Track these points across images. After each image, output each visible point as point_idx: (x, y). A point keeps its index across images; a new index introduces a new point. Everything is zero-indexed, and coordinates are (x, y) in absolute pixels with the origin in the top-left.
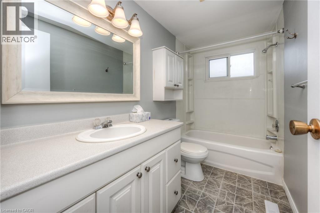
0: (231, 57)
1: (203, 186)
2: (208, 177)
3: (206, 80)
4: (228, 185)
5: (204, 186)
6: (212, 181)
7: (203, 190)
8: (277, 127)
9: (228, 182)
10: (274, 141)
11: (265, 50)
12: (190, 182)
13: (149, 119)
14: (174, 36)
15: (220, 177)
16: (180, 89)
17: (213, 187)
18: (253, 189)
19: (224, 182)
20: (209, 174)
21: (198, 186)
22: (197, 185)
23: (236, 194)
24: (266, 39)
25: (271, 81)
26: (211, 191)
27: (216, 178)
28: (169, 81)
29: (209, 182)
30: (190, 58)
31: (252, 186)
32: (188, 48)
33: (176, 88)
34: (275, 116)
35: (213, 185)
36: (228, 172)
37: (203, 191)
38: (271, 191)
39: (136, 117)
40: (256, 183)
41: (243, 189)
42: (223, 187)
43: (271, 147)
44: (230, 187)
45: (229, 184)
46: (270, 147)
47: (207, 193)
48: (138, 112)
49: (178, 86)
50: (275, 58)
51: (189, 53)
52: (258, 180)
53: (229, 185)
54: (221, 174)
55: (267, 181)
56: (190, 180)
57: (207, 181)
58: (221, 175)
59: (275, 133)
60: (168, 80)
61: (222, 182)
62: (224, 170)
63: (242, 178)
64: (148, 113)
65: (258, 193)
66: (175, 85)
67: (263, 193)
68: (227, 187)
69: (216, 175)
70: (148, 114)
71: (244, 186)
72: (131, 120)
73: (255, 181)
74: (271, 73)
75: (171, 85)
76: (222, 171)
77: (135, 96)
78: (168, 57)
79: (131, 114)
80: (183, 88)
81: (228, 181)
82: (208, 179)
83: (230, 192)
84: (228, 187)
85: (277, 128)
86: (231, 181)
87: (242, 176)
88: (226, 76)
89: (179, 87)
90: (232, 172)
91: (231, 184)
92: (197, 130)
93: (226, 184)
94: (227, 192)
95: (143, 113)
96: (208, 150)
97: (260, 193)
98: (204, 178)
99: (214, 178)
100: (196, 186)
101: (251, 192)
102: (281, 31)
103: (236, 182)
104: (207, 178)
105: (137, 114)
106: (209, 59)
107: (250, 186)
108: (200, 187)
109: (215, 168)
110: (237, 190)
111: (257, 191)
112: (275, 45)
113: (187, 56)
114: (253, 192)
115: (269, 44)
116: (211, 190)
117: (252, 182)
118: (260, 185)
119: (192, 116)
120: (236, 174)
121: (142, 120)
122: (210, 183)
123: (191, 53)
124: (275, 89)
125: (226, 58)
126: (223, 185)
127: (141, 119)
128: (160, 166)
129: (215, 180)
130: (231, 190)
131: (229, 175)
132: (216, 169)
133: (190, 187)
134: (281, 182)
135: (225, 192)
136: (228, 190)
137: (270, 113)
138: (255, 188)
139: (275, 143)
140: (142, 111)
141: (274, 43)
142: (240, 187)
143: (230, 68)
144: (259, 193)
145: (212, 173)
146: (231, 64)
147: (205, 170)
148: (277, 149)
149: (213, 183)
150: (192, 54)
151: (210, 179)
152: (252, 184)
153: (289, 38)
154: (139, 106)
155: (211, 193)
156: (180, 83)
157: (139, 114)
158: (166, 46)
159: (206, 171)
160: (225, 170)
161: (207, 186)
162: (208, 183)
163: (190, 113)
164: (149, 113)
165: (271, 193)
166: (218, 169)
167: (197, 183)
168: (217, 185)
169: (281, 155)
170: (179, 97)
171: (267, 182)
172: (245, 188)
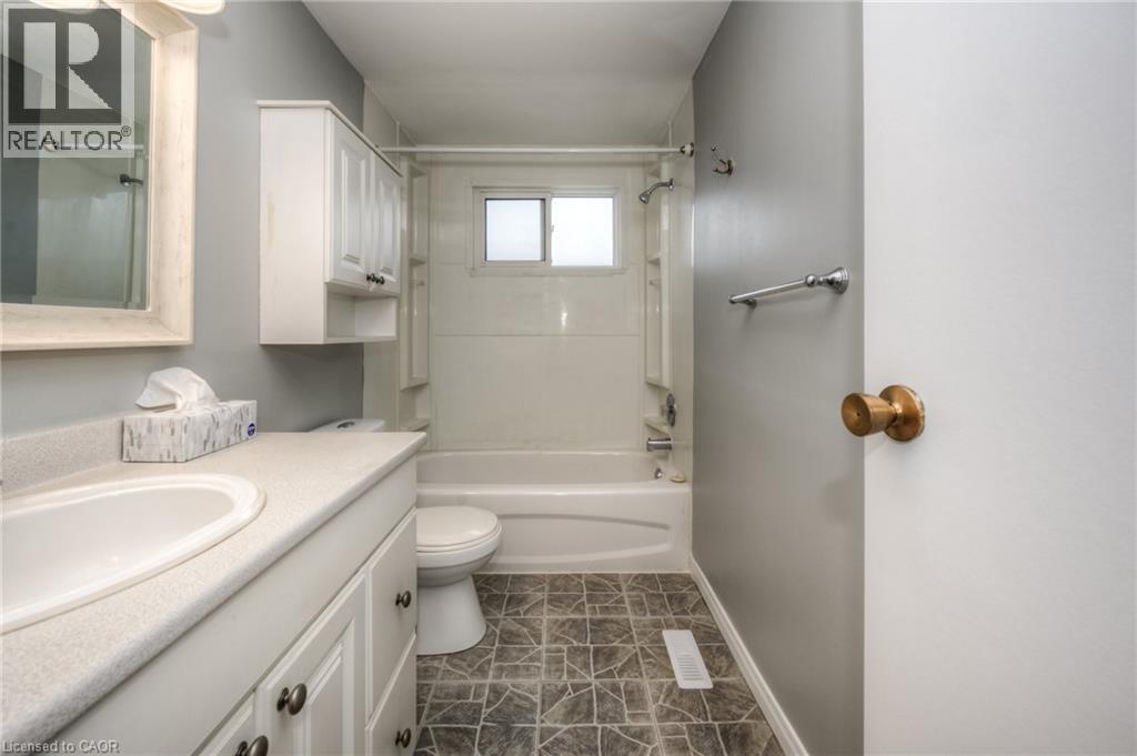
0: (554, 200)
1: (489, 656)
2: (498, 620)
3: (473, 269)
4: (563, 624)
5: (491, 659)
6: (515, 627)
7: (491, 673)
8: (671, 411)
9: (563, 614)
10: (662, 452)
11: (644, 194)
12: (436, 664)
13: (251, 432)
14: (358, 74)
15: (536, 604)
16: (388, 297)
17: (522, 650)
18: (629, 608)
19: (551, 617)
20: (499, 607)
21: (469, 666)
22: (464, 664)
23: (592, 643)
24: (643, 164)
25: (657, 285)
26: (517, 667)
27: (525, 613)
28: (345, 259)
29: (505, 636)
30: (416, 180)
31: (627, 600)
32: (409, 137)
33: (371, 289)
34: (666, 382)
35: (520, 639)
36: (555, 580)
37: (489, 681)
38: (670, 597)
39: (173, 432)
40: (634, 589)
41: (605, 621)
42: (552, 635)
43: (659, 470)
44: (571, 627)
45: (565, 617)
46: (654, 471)
47: (505, 681)
48: (180, 403)
49: (381, 281)
50: (665, 224)
51: (412, 155)
52: (637, 577)
53: (568, 620)
54: (538, 590)
55: (655, 572)
56: (434, 657)
57: (498, 632)
58: (538, 594)
59: (666, 429)
60: (343, 255)
61: (546, 618)
62: (544, 575)
63: (600, 586)
64: (240, 408)
65: (643, 618)
66: (368, 278)
67: (653, 612)
68: (563, 632)
69: (521, 600)
70: (241, 413)
71: (607, 607)
72: (134, 452)
73: (629, 583)
74: (656, 263)
75: (354, 275)
76: (537, 580)
77: (157, 320)
78: (343, 152)
79: (133, 418)
80: (396, 290)
81: (560, 607)
82: (500, 626)
83: (575, 644)
84: (566, 628)
85: (672, 416)
86: (569, 606)
87: (596, 579)
88: (539, 259)
89: (385, 287)
90: (567, 576)
91: (572, 616)
92: (442, 451)
93: (557, 620)
94: (565, 647)
95: (217, 410)
96: (501, 517)
97: (648, 614)
98: (488, 627)
99: (518, 613)
100: (461, 668)
101: (628, 620)
102: (688, 149)
103: (583, 604)
104: (495, 623)
105: (178, 417)
106: (486, 193)
107: (621, 601)
108: (476, 667)
109: (514, 577)
110: (591, 630)
111: (640, 610)
112: (664, 185)
113: (404, 167)
114: (632, 617)
115: (652, 181)
116: (517, 663)
117: (624, 587)
118: (643, 590)
119: (421, 399)
120: (580, 576)
121: (210, 445)
122: (509, 638)
123: (418, 157)
124: (666, 307)
125: (539, 202)
126: (549, 629)
127: (205, 437)
128: (341, 654)
129: (523, 623)
130: (575, 638)
131: (562, 588)
132: (518, 579)
133: (440, 682)
134: (687, 565)
135: (560, 651)
136: (567, 642)
137: (653, 375)
138: (633, 604)
139: (665, 458)
140: (204, 399)
141: (665, 179)
142: (599, 616)
143: (550, 236)
144: (645, 615)
145: (510, 598)
146: (553, 223)
147: (486, 595)
148: (675, 474)
149: (519, 636)
150: (424, 163)
151: (504, 622)
152: (624, 593)
153: (717, 170)
154: (185, 374)
155: (518, 676)
156: (389, 272)
157: (186, 413)
158: (335, 104)
159: (488, 596)
160: (546, 573)
161: (501, 655)
162: (503, 641)
163: (416, 389)
164: (251, 404)
165: (671, 604)
166: (525, 576)
167: (465, 654)
168: (532, 636)
169: (686, 489)
170: (379, 327)
171: (660, 575)
172: (610, 614)
